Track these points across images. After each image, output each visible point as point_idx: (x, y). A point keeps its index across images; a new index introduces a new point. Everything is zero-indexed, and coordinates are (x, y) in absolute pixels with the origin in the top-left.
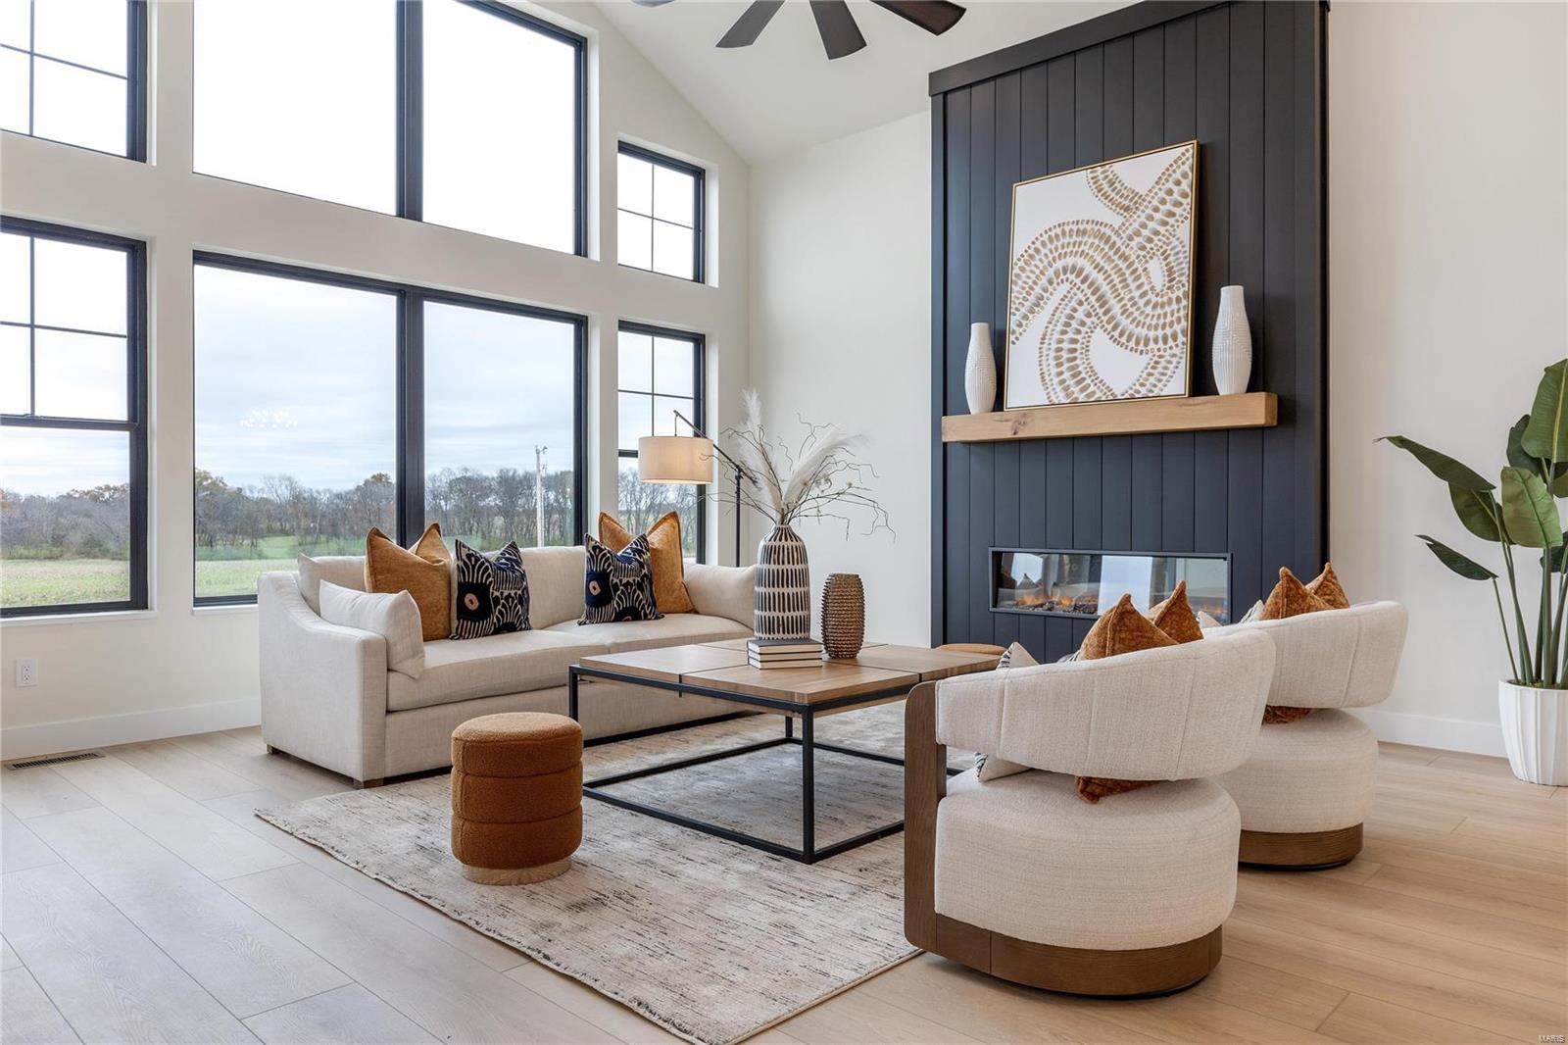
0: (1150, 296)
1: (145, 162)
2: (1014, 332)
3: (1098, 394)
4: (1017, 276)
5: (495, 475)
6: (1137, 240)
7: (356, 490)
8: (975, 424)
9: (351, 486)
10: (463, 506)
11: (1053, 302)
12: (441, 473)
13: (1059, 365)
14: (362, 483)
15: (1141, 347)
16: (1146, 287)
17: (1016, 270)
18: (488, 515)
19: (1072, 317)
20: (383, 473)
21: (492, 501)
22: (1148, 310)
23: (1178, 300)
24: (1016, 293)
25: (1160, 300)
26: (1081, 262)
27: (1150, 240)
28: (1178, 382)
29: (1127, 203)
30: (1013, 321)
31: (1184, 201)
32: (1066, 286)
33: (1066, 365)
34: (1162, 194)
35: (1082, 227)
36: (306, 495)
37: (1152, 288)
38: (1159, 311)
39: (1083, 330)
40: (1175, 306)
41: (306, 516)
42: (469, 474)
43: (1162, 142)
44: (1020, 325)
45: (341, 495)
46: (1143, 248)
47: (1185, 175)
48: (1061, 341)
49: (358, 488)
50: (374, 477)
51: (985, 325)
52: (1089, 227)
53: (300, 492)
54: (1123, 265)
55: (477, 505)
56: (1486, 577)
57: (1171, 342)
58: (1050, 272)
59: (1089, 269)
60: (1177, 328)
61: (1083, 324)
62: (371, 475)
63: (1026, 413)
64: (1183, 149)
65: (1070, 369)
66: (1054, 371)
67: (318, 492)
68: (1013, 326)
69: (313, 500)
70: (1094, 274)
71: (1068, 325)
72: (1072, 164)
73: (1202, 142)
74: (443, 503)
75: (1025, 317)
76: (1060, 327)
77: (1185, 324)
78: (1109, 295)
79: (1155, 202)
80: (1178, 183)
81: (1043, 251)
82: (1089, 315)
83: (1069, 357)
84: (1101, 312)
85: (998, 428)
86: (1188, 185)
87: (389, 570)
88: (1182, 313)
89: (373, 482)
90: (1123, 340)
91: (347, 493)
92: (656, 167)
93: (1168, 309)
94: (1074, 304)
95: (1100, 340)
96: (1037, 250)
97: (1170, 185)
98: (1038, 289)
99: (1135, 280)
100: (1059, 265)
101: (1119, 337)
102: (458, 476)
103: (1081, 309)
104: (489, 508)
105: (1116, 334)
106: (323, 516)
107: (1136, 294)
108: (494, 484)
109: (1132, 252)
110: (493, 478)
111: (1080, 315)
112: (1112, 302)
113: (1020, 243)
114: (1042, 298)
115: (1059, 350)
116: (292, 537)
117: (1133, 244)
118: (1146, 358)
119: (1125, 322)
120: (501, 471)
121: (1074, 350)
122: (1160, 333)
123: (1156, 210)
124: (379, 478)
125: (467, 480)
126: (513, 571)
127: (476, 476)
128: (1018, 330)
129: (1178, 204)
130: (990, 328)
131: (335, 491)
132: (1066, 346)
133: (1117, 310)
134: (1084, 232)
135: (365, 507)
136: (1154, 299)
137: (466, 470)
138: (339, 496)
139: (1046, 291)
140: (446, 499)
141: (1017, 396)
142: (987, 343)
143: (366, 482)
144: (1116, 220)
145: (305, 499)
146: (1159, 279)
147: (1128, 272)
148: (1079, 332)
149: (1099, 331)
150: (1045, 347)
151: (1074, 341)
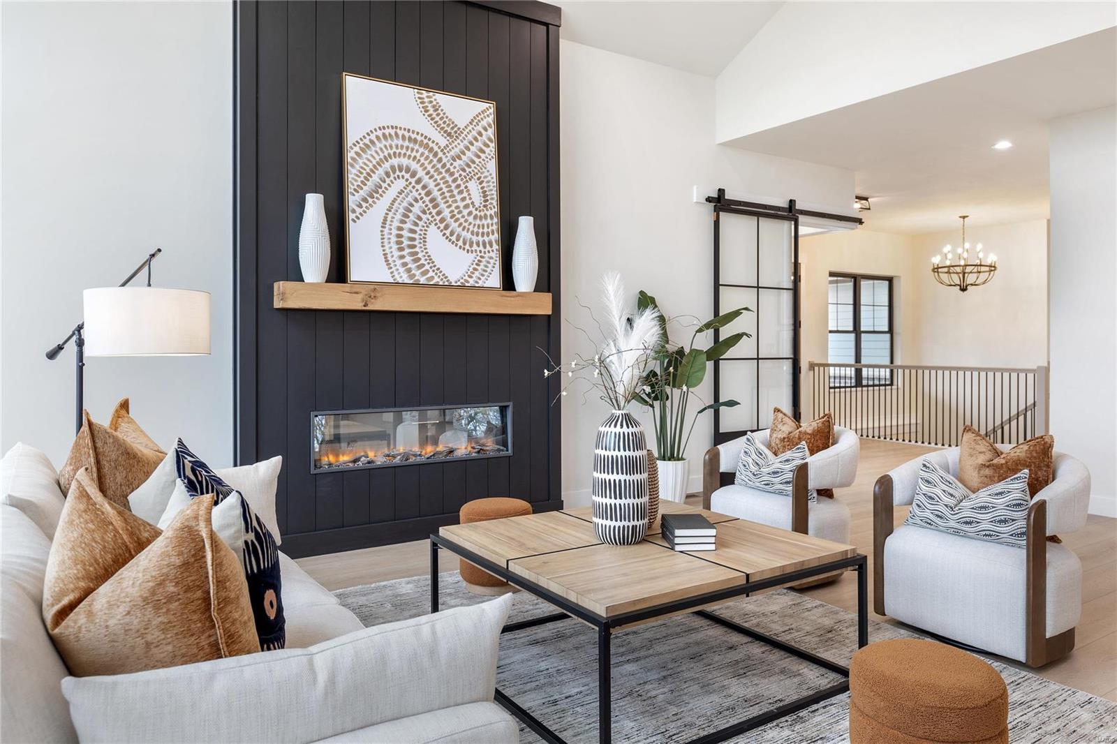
0: (471, 208)
2: (354, 211)
3: (436, 279)
4: (354, 159)
6: (459, 162)
11: (391, 193)
13: (401, 249)
15: (467, 247)
16: (468, 201)
17: (352, 154)
19: (409, 211)
22: (471, 219)
23: (491, 217)
24: (353, 175)
25: (478, 213)
26: (414, 165)
27: (468, 166)
28: (495, 280)
29: (448, 129)
30: (352, 201)
31: (490, 144)
32: (403, 182)
33: (407, 251)
34: (474, 133)
35: (412, 136)
37: (473, 203)
38: (478, 222)
39: (420, 223)
40: (489, 221)
44: (359, 206)
46: (464, 170)
47: (489, 125)
48: (400, 229)
51: (322, 198)
52: (419, 138)
54: (450, 179)
57: (488, 247)
58: (387, 166)
59: (421, 173)
60: (492, 238)
61: (419, 218)
64: (487, 105)
65: (411, 254)
66: (396, 254)
70: (426, 179)
71: (406, 216)
75: (365, 200)
76: (399, 217)
77: (497, 235)
78: (439, 200)
79: (470, 137)
80: (485, 129)
81: (378, 145)
82: (424, 212)
83: (409, 244)
84: (434, 211)
85: (346, 299)
86: (492, 133)
88: (495, 227)
90: (453, 239)
93: (484, 222)
94: (410, 199)
95: (434, 235)
96: (372, 142)
97: (480, 128)
98: (376, 178)
99: (459, 193)
100: (395, 162)
101: (452, 237)
103: (417, 205)
105: (447, 233)
107: (461, 204)
109: (456, 170)
111: (416, 210)
112: (443, 206)
113: (355, 130)
115: (399, 236)
117: (456, 164)
118: (471, 256)
119: (454, 225)
121: (413, 239)
122: (480, 239)
123: (471, 143)
128: (358, 210)
129: (486, 145)
132: (405, 234)
133: (446, 213)
136: (475, 212)
139: (383, 181)
141: (364, 266)
142: (325, 216)
144: (443, 142)
146: (477, 198)
147: (454, 185)
148: (416, 225)
149: (433, 227)
150: (386, 231)
151: (413, 231)
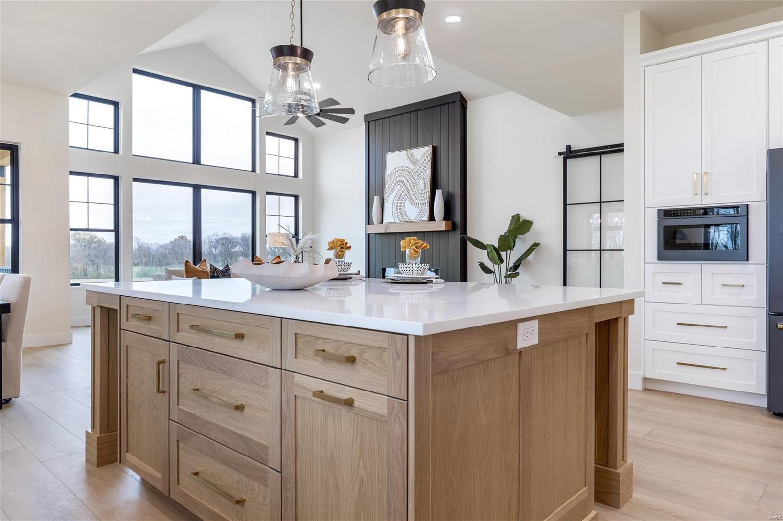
0: (420, 191)
1: (118, 154)
2: (386, 199)
3: (407, 220)
4: (387, 182)
5: (240, 236)
6: (417, 173)
7: (170, 243)
8: (376, 228)
9: (168, 242)
10: (223, 251)
11: (396, 191)
12: (213, 235)
13: (397, 210)
14: (173, 240)
15: (417, 206)
16: (419, 188)
17: (387, 180)
18: (236, 256)
19: (401, 196)
20: (184, 235)
21: (238, 249)
22: (419, 195)
23: (427, 193)
24: (387, 187)
25: (422, 192)
26: (403, 179)
27: (420, 174)
28: (426, 217)
29: (415, 162)
30: (386, 196)
31: (429, 163)
32: (400, 186)
33: (399, 210)
34: (423, 160)
35: (404, 168)
36: (145, 246)
37: (420, 188)
38: (422, 195)
39: (403, 200)
40: (426, 194)
41: (145, 256)
42: (227, 236)
43: (424, 145)
44: (387, 197)
45: (163, 246)
46: (418, 176)
47: (429, 155)
48: (398, 203)
49: (171, 242)
50: (179, 237)
51: (378, 197)
52: (405, 168)
53: (142, 245)
54: (413, 181)
55: (231, 251)
56: (491, 273)
57: (424, 205)
58: (395, 182)
59: (405, 181)
60: (426, 201)
61: (403, 198)
62: (178, 236)
63: (389, 224)
64: (428, 147)
65: (400, 212)
66: (396, 212)
67: (151, 244)
68: (386, 198)
69: (149, 249)
70: (407, 183)
71: (399, 198)
72: (402, 149)
73: (434, 145)
74: (213, 250)
75: (389, 195)
76: (398, 199)
77: (428, 200)
78: (410, 190)
79: (422, 163)
80: (427, 157)
81: (394, 175)
82: (405, 196)
83: (400, 208)
84: (408, 194)
85: (381, 230)
86: (429, 158)
87: (191, 272)
88: (427, 196)
89: (179, 240)
90: (413, 204)
91: (166, 245)
92: (280, 139)
93: (424, 195)
94: (401, 192)
95: (407, 203)
96: (392, 174)
97: (425, 158)
98: (392, 187)
99: (416, 186)
100: (398, 179)
101: (413, 203)
102: (221, 237)
103: (403, 193)
104: (237, 252)
105: (411, 202)
106: (154, 257)
107: (417, 190)
108: (239, 241)
109: (416, 177)
110: (239, 238)
111: (403, 195)
112: (411, 192)
113: (388, 172)
114: (393, 189)
115: (397, 206)
116: (139, 267)
117: (416, 175)
118: (418, 209)
119: (414, 198)
120: (243, 234)
121: (401, 206)
122: (422, 202)
123: (422, 165)
124: (182, 237)
125: (226, 239)
126: (226, 272)
127: (230, 237)
128: (387, 199)
129: (427, 164)
130: (380, 198)
131: (160, 244)
132: (399, 204)
133: (412, 194)
134: (404, 170)
135: (175, 252)
136: (421, 192)
137: (225, 234)
138: (161, 247)
139: (394, 187)
140: (215, 248)
141: (388, 218)
142: (379, 202)
143: (175, 240)
144: (412, 167)
145: (144, 248)
146: (422, 186)
147: (415, 183)
148: (402, 201)
149: (407, 200)
150: (394, 204)
151: (401, 203)
